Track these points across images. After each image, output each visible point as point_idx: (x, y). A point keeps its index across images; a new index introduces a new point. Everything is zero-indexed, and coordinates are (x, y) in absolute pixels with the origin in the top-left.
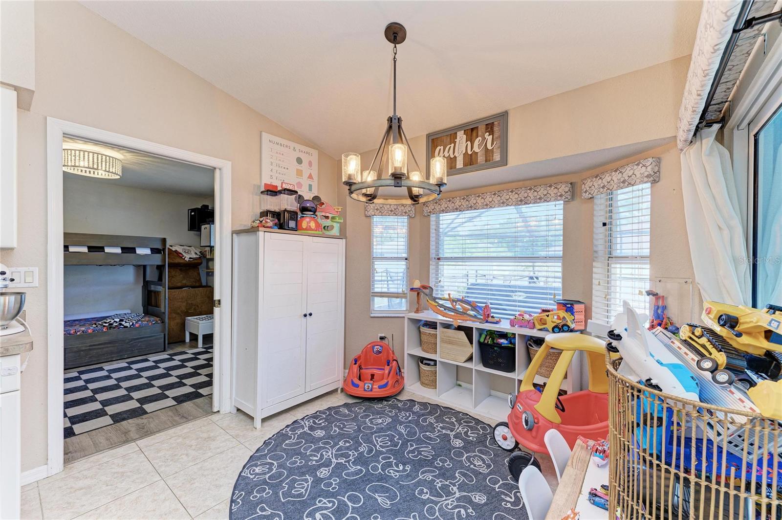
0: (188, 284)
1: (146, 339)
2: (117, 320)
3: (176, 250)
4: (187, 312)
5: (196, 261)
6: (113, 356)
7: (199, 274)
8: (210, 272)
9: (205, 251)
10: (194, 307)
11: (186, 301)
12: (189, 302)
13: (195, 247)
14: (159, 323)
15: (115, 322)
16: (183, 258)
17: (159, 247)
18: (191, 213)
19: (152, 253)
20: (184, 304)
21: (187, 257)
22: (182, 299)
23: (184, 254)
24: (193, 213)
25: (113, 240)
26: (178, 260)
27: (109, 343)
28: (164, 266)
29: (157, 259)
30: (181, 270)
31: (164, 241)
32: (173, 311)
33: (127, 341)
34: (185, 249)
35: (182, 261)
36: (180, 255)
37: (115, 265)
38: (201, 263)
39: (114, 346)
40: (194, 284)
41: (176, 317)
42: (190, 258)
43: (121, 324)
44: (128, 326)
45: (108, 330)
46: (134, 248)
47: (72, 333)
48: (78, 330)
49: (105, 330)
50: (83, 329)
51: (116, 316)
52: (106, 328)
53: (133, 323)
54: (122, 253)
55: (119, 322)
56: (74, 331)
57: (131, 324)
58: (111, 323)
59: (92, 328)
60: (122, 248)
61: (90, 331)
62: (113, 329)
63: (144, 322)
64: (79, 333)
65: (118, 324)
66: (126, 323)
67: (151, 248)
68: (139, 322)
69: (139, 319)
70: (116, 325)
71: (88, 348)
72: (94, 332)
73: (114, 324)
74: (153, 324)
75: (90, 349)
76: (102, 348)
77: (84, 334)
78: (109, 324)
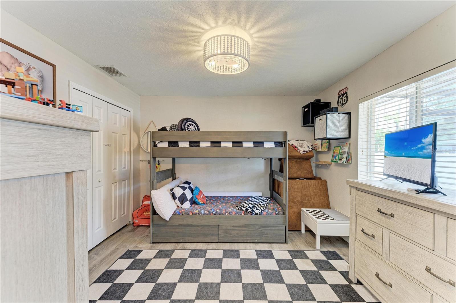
0: (303, 175)
1: (271, 228)
2: (251, 206)
3: (293, 145)
4: (302, 202)
5: (308, 154)
6: (248, 238)
7: (311, 166)
8: (320, 164)
9: (316, 145)
10: (307, 198)
11: (301, 191)
12: (304, 193)
13: (307, 142)
14: (281, 214)
15: (249, 207)
16: (298, 151)
17: (281, 140)
18: (304, 110)
19: (275, 147)
20: (300, 194)
21: (301, 150)
22: (298, 189)
23: (299, 147)
24: (306, 110)
25: (248, 135)
26: (294, 153)
27: (245, 227)
28: (285, 159)
29: (279, 153)
30: (296, 162)
31: (285, 134)
32: (291, 200)
33: (257, 227)
34: (299, 143)
35: (297, 154)
36: (296, 148)
37: (249, 158)
38: (312, 157)
39: (248, 230)
40: (307, 175)
41: (293, 206)
42: (304, 151)
43: (253, 210)
44: (258, 214)
45: (244, 215)
46: (262, 142)
47: (223, 213)
48: (227, 211)
49: (243, 214)
50: (230, 210)
51: (252, 198)
52: (243, 212)
53: (262, 211)
54: (254, 147)
55: (252, 207)
56: (224, 211)
57: (260, 211)
58: (247, 208)
59: (235, 210)
60: (254, 142)
61: (234, 213)
62: (248, 214)
63: (269, 211)
64: (227, 213)
65: (251, 210)
66: (257, 210)
67: (275, 142)
68: (266, 210)
69: (266, 206)
70: (250, 210)
71: (232, 228)
72: (236, 215)
73: (249, 209)
74: (276, 214)
75: (233, 230)
76: (241, 230)
77: (230, 215)
78: (246, 208)
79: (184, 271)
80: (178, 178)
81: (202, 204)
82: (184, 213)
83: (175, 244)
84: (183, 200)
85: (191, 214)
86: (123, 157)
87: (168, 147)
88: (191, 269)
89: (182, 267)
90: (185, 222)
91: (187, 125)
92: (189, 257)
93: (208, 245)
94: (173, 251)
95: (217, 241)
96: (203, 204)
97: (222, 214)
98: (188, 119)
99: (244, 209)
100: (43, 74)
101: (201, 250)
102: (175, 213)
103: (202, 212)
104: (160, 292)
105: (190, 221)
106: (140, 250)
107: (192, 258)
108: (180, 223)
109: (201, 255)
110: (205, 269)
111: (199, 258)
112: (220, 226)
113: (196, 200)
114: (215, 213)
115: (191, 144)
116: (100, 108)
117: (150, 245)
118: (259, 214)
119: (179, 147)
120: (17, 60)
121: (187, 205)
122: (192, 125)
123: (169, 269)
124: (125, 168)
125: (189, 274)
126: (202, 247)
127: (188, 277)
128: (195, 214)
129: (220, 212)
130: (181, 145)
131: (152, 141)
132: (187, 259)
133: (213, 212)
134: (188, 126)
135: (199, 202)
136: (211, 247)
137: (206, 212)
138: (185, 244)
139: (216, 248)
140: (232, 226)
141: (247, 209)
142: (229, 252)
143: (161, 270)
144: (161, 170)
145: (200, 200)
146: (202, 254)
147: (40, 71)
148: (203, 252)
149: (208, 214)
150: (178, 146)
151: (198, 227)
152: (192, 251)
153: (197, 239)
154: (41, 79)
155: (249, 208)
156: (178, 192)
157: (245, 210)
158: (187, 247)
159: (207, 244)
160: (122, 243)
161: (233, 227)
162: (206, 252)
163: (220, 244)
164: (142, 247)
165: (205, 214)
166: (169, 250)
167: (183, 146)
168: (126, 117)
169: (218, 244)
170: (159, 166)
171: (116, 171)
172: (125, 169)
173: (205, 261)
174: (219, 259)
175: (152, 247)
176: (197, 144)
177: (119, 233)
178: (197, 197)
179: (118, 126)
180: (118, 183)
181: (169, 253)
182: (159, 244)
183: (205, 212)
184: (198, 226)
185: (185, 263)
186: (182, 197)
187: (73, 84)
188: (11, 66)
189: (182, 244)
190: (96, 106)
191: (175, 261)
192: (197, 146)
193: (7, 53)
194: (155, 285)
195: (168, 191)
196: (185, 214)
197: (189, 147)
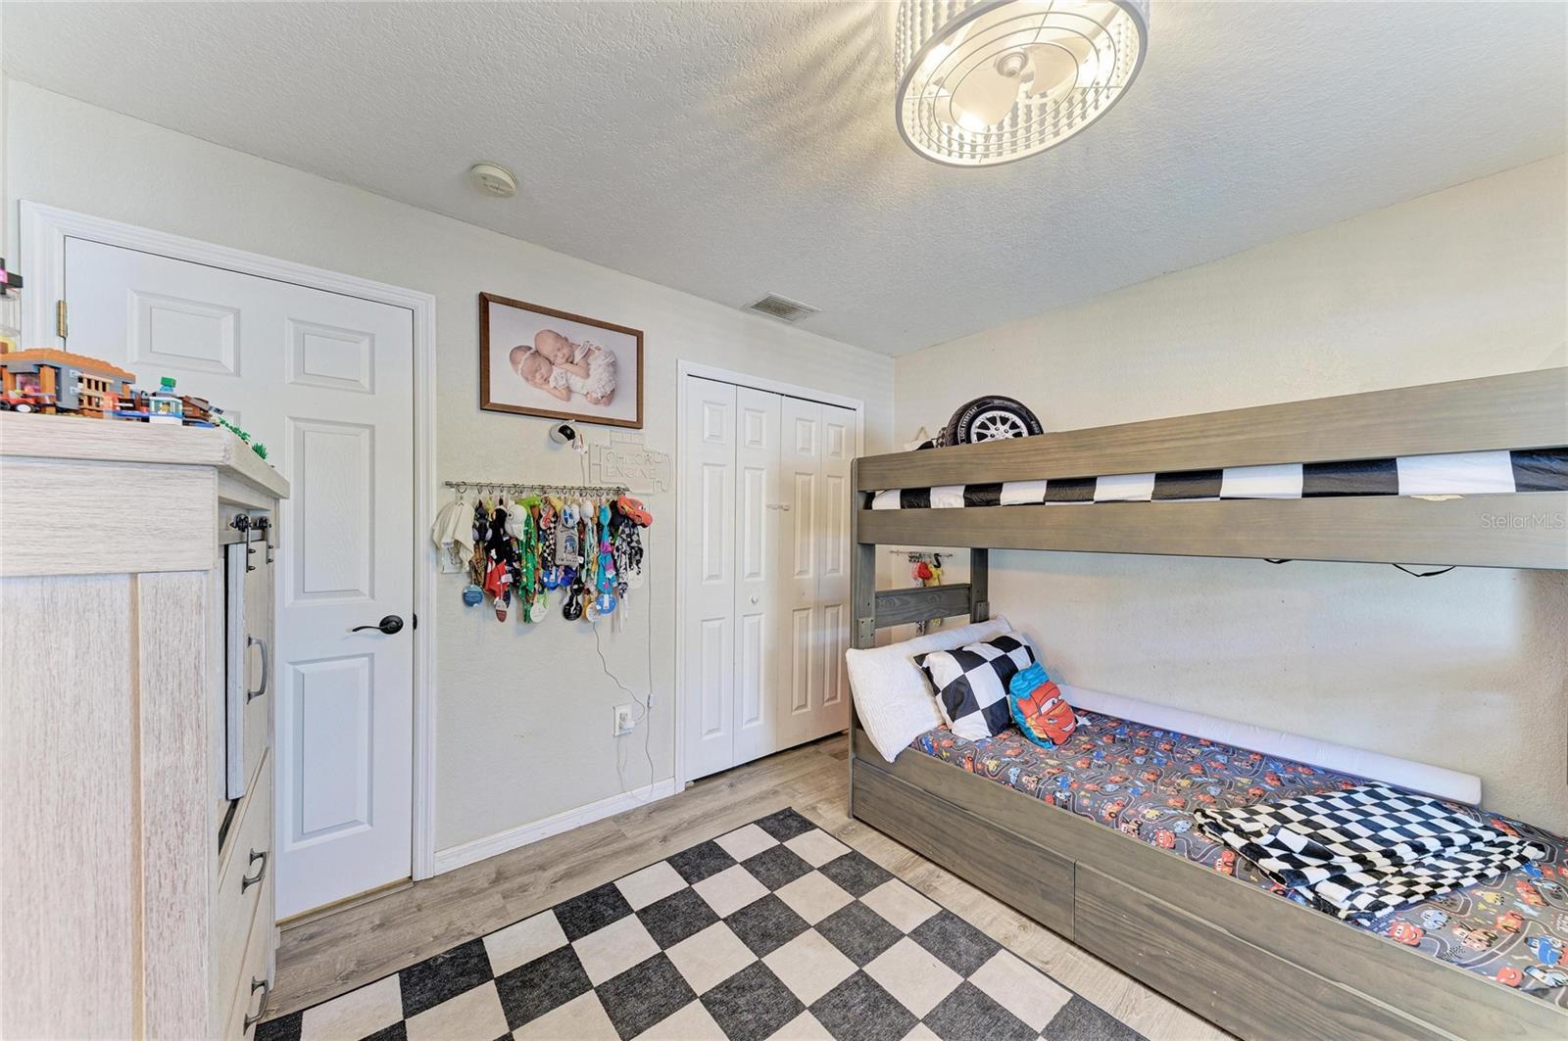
2: (1295, 841)
19: (1522, 486)
43: (1296, 874)
44: (1339, 910)
45: (1233, 874)
46: (1389, 464)
47: (1105, 813)
48: (1132, 812)
49: (1221, 869)
50: (1151, 814)
51: (1360, 797)
52: (1228, 856)
53: (1377, 906)
54: (1305, 495)
55: (1301, 853)
56: (1115, 809)
57: (1363, 901)
58: (1258, 846)
59: (1181, 826)
60: (1310, 468)
61: (1163, 837)
62: (1259, 883)
63: (1458, 932)
64: (1124, 825)
65: (1287, 866)
66: (1335, 886)
67: (1517, 454)
68: (1431, 912)
69: (1455, 886)
70: (1273, 864)
71: (1145, 911)
72: (1176, 855)
73: (1269, 856)
74: (1530, 985)
75: (1150, 921)
76: (1203, 950)
77: (1139, 841)
78: (1251, 844)
79: (856, 979)
80: (995, 618)
81: (1039, 738)
82: (944, 754)
83: (912, 854)
84: (959, 705)
85: (968, 766)
86: (830, 540)
87: (899, 508)
88: (883, 991)
89: (862, 958)
90: (943, 789)
91: (977, 422)
92: (917, 935)
93: (1024, 927)
94: (885, 876)
95: (1069, 934)
96: (1044, 740)
97: (1101, 819)
98: (988, 401)
99: (1238, 842)
100: (616, 358)
101: (975, 935)
102: (918, 744)
103: (1013, 773)
104: (741, 1001)
105: (960, 794)
106: (811, 824)
107: (920, 944)
108: (930, 786)
109: (959, 954)
110: (931, 1028)
111: (944, 959)
112: (1080, 868)
113: (1018, 718)
114: (1063, 798)
115: (968, 496)
116: (759, 411)
117: (847, 818)
118: (1342, 914)
119: (933, 507)
120: (567, 340)
121: (972, 728)
122: (1004, 421)
123: (824, 936)
124: (836, 570)
125: (863, 1001)
126: (990, 924)
127: (850, 1015)
128: (984, 775)
129: (1093, 807)
130: (937, 500)
131: (856, 489)
132: (903, 935)
133: (1058, 794)
134: (983, 426)
135: (1029, 729)
136: (1029, 948)
137: (1028, 781)
138: (942, 873)
139: (1047, 963)
140: (1145, 901)
141: (1255, 852)
142: (1099, 1023)
143: (805, 922)
144: (944, 583)
145: (1033, 723)
146: (967, 953)
147: (611, 353)
148: (976, 948)
149: (1032, 793)
150: (928, 506)
151: (986, 831)
152: (946, 915)
153: (984, 878)
154: (611, 369)
155: (1276, 852)
156: (947, 671)
157: (1244, 849)
158: (941, 888)
159: (1024, 919)
160: (792, 782)
161: (1153, 907)
162: (992, 953)
163: (1080, 953)
164: (824, 815)
165: (1019, 787)
166: (877, 867)
167: (944, 504)
168: (842, 427)
169: (1073, 949)
170: (939, 571)
171: (805, 577)
172: (835, 575)
173: (956, 991)
174: (1023, 1026)
175: (844, 828)
176: (990, 496)
177: (812, 749)
178: (1024, 707)
179: (813, 453)
180: (811, 610)
181: (869, 876)
182: (869, 829)
183: (1024, 779)
184: (989, 827)
185: (886, 948)
186: (957, 690)
187: (686, 366)
188: (556, 356)
189: (933, 866)
190: (746, 409)
191: (863, 916)
192: (992, 501)
193: (550, 331)
194: (749, 966)
195: (909, 659)
196: (947, 759)
197: (963, 506)
